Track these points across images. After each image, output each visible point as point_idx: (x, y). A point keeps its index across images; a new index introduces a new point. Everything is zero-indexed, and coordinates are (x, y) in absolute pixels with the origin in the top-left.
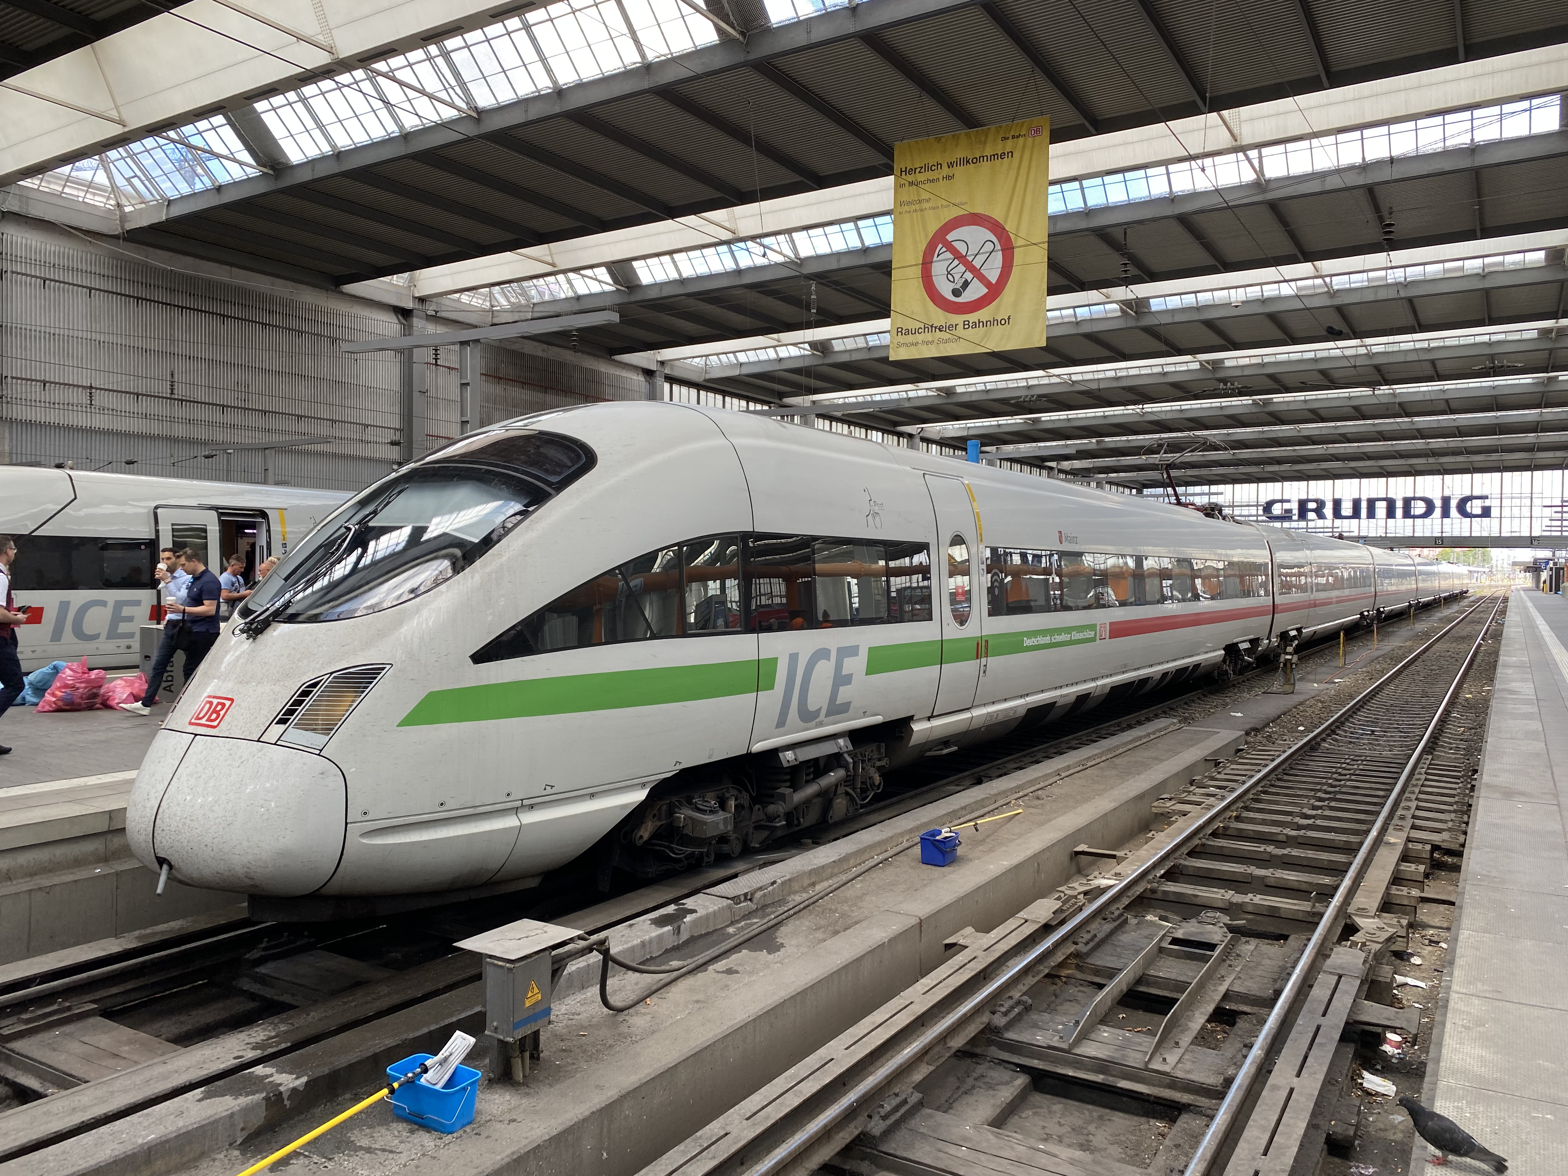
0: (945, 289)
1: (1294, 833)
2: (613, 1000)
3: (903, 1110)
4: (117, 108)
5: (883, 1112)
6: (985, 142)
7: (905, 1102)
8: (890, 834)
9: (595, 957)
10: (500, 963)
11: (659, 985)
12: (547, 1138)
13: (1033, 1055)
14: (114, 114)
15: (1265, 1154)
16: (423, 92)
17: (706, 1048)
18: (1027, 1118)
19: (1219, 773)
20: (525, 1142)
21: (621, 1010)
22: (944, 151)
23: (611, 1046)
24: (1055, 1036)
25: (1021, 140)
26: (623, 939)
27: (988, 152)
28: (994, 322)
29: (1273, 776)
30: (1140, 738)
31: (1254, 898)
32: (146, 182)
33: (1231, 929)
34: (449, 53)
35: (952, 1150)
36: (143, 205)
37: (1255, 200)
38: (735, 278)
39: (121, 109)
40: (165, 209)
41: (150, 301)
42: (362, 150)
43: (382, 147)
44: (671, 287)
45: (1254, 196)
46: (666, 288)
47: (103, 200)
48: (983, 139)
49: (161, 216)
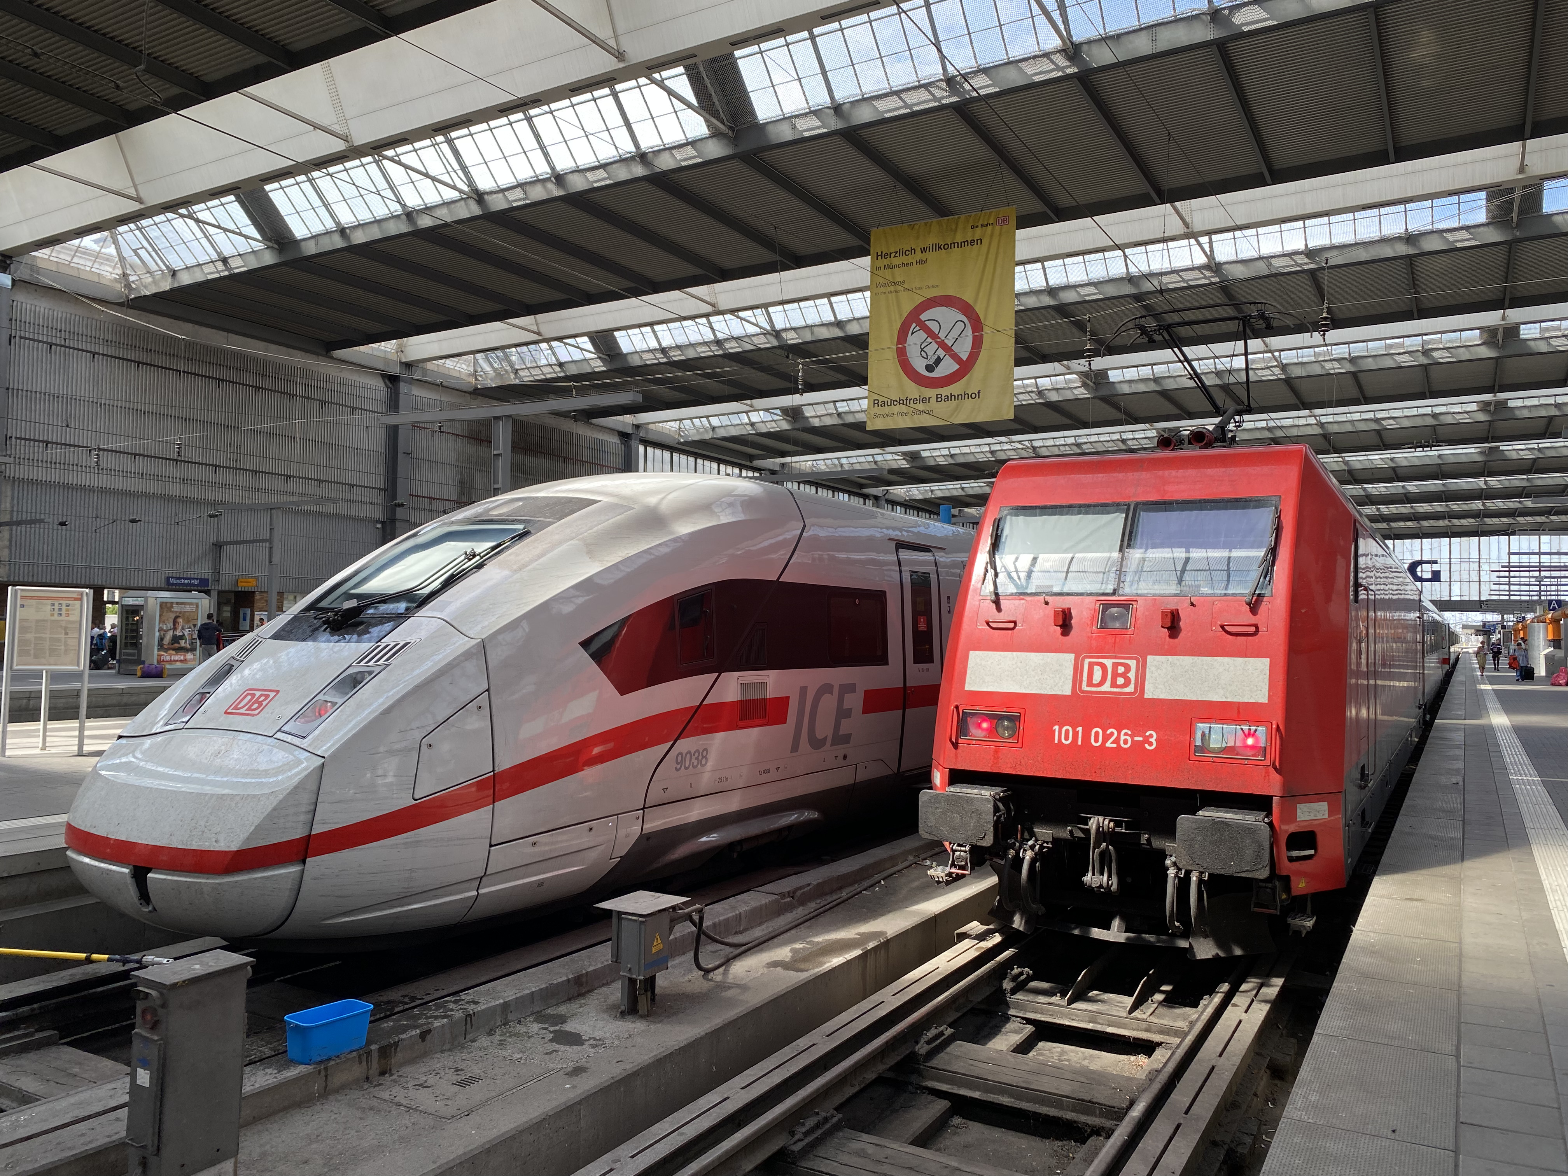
2: (702, 963)
3: (941, 1040)
4: (135, 186)
5: (926, 1038)
6: (956, 230)
7: (943, 1033)
10: (635, 918)
11: (737, 953)
14: (132, 192)
15: (1220, 1057)
16: (427, 175)
21: (710, 970)
22: (918, 238)
25: (989, 228)
27: (959, 239)
28: (965, 396)
32: (153, 254)
34: (452, 140)
36: (148, 275)
37: (1207, 281)
38: (713, 348)
39: (139, 187)
40: (170, 279)
41: (151, 365)
42: (365, 227)
43: (385, 225)
44: (651, 356)
45: (1205, 277)
46: (646, 356)
47: (110, 270)
48: (954, 227)
49: (166, 285)
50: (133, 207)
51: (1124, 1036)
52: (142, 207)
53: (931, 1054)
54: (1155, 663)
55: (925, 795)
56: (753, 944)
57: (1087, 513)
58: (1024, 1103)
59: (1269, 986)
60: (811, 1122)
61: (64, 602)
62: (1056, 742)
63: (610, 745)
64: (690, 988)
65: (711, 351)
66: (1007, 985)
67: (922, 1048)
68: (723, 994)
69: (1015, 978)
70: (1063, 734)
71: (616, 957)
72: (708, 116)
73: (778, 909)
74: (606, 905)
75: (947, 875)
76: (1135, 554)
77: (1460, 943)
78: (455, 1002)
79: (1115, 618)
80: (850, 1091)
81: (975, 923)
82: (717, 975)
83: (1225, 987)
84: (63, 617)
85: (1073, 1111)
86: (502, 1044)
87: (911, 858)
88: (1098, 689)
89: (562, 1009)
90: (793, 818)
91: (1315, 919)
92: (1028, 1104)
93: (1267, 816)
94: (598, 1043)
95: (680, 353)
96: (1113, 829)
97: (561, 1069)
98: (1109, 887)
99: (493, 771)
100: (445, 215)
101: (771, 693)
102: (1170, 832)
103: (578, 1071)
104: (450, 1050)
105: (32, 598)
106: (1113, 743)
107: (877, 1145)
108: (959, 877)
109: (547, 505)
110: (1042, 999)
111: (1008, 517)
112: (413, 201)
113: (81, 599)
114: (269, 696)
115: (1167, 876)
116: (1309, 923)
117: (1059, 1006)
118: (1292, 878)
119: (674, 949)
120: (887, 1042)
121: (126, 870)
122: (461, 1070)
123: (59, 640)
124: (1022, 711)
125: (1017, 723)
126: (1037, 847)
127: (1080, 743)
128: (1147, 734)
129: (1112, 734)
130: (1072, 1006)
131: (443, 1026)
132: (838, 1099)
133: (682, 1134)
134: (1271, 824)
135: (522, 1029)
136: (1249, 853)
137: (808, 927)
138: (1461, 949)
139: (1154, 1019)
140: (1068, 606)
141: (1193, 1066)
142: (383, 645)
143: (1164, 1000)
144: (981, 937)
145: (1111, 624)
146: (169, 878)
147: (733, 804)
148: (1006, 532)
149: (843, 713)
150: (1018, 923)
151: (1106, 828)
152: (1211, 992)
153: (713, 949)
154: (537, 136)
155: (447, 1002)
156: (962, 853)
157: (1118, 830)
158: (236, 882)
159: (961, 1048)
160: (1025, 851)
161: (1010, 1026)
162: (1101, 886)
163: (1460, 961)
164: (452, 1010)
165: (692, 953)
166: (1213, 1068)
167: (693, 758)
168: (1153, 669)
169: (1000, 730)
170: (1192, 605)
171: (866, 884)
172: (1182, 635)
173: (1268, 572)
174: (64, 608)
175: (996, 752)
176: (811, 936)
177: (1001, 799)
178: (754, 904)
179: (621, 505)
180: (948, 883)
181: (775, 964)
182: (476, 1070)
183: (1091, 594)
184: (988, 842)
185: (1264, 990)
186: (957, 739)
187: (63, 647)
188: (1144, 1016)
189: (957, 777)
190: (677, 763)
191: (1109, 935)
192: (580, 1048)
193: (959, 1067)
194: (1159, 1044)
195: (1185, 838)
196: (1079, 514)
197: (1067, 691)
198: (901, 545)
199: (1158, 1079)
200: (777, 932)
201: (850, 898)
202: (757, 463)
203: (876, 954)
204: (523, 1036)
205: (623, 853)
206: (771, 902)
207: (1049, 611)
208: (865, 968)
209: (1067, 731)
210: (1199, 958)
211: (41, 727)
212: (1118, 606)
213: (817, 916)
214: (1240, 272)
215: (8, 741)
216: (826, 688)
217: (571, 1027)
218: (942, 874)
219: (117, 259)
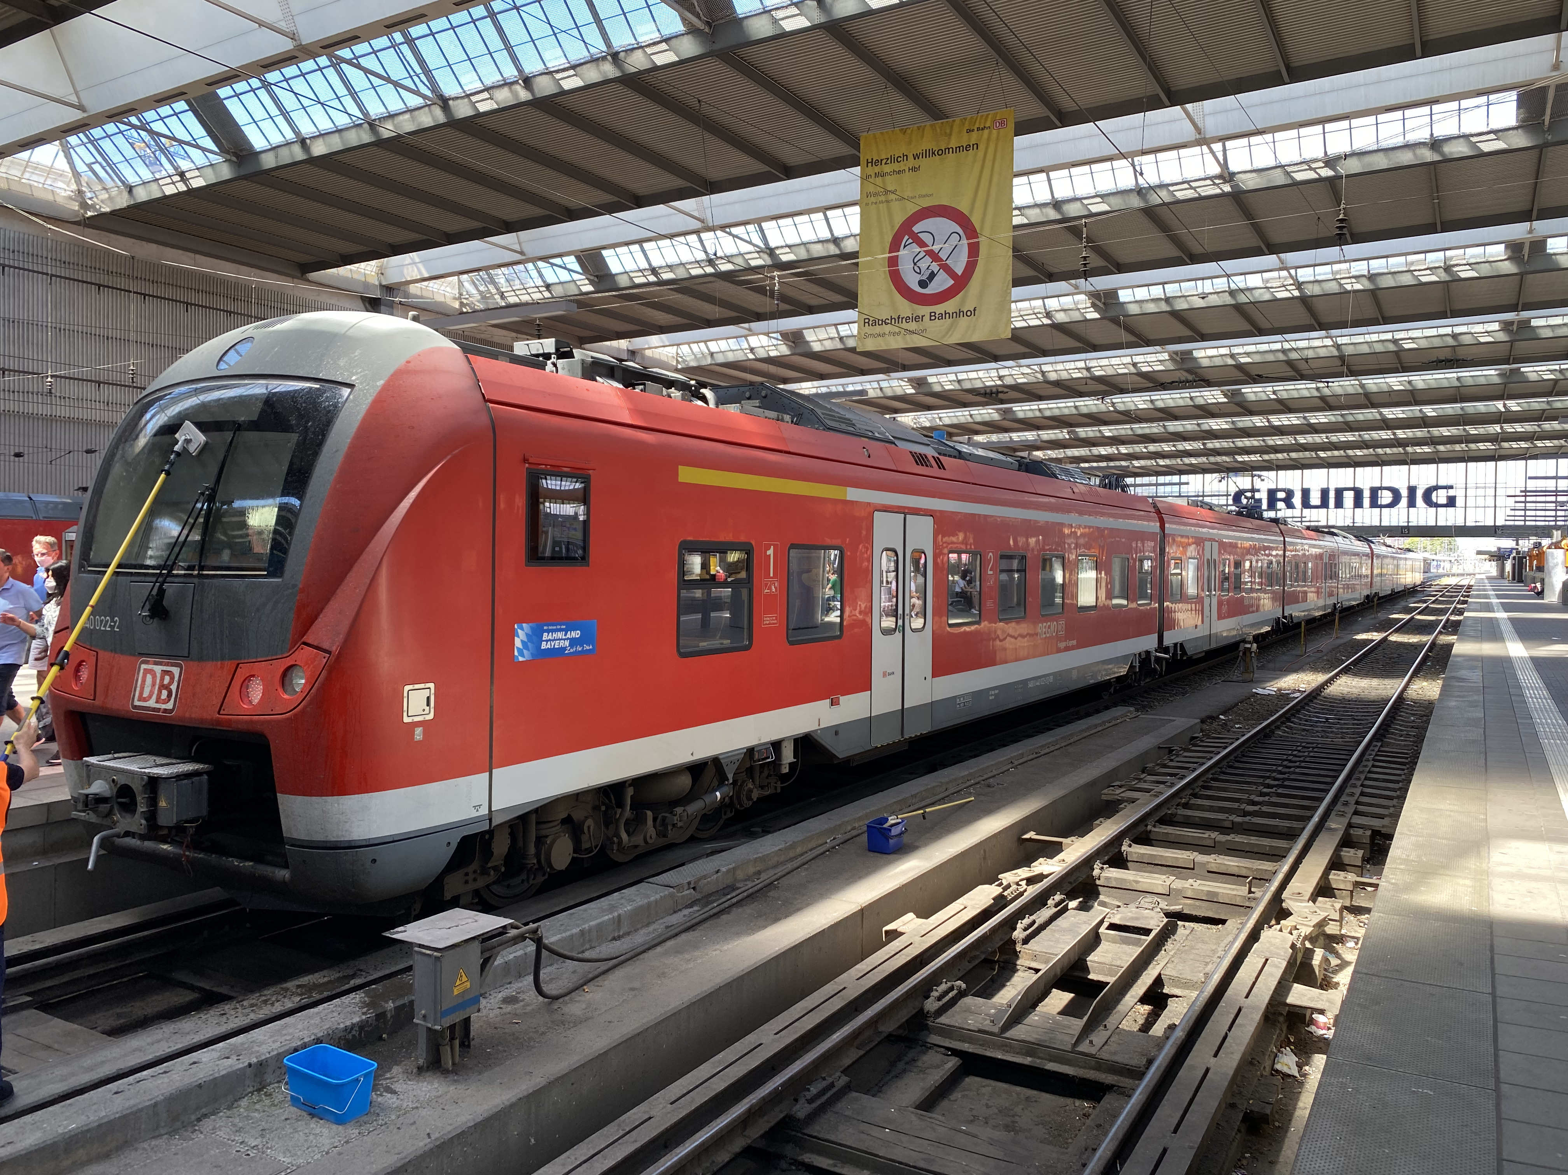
0: (912, 281)
1: (1239, 819)
2: (545, 988)
3: (828, 1095)
4: (76, 93)
5: (808, 1095)
6: (950, 134)
7: (832, 1085)
8: (838, 823)
9: (531, 947)
10: (428, 952)
11: (596, 973)
12: (472, 1124)
13: (963, 1039)
14: (73, 99)
15: (1175, 1131)
16: (388, 80)
17: (638, 1034)
18: (956, 1101)
19: (1172, 760)
20: (450, 1128)
21: (556, 998)
22: (910, 143)
23: (543, 1033)
24: (986, 1020)
25: (986, 132)
26: (562, 928)
27: (953, 144)
28: (959, 313)
29: (1225, 763)
30: (1096, 726)
31: (1194, 884)
32: (108, 168)
33: (1168, 915)
34: (414, 40)
35: (876, 1132)
36: (103, 192)
37: (1220, 192)
38: (705, 267)
39: (81, 94)
40: (126, 195)
41: (113, 288)
42: (326, 137)
43: (346, 135)
44: (640, 276)
45: (1218, 188)
46: (635, 277)
47: (64, 186)
48: (948, 131)
49: (123, 202)
50: (75, 115)
52: (85, 115)
65: (703, 270)
66: (931, 1005)
67: (802, 1110)
69: (941, 997)
73: (672, 906)
81: (911, 917)
82: (567, 1004)
95: (671, 273)
112: (375, 109)
117: (990, 1034)
130: (1007, 1034)
139: (1103, 1054)
153: (563, 969)
159: (855, 1104)
161: (927, 1060)
165: (529, 980)
166: (1165, 1150)
188: (1092, 1051)
206: (665, 898)
214: (1252, 183)
219: (70, 175)
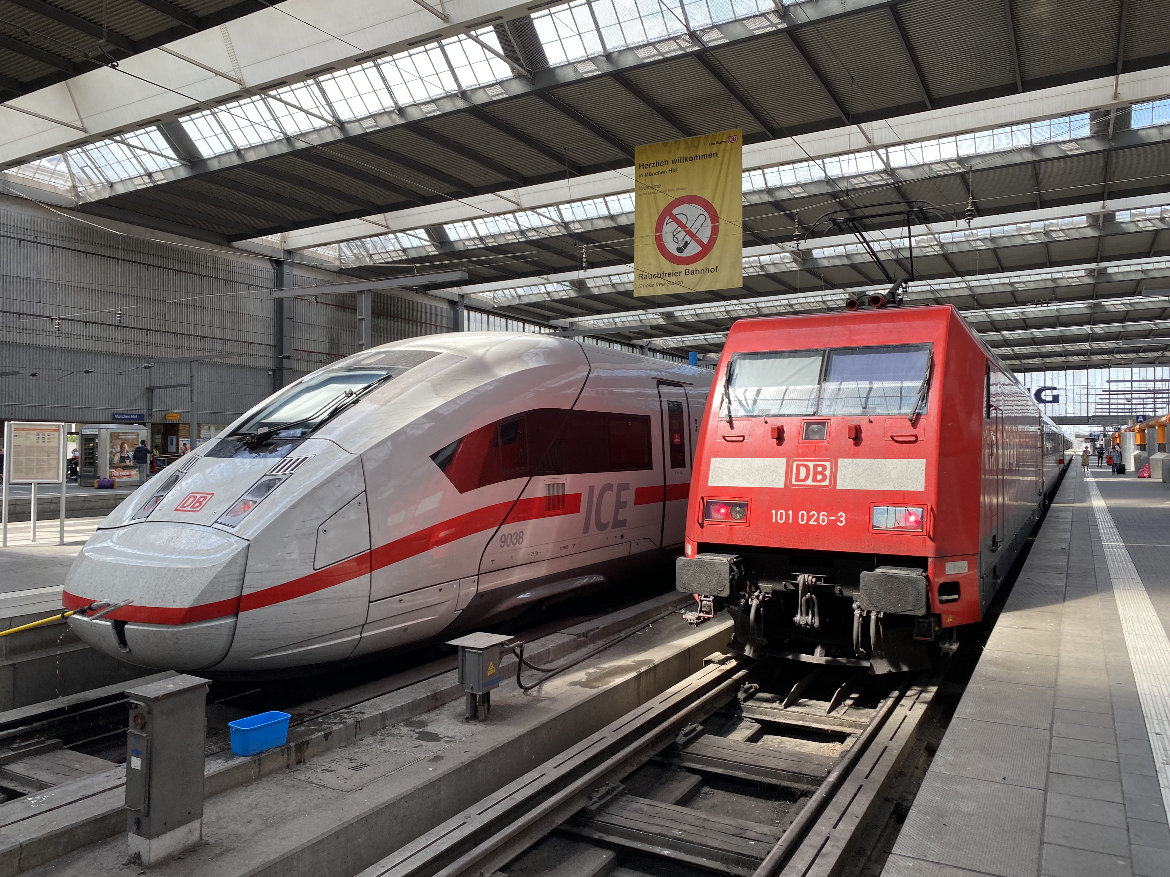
2: (522, 683)
3: (693, 734)
4: (81, 120)
5: (683, 733)
6: (698, 146)
7: (695, 729)
10: (474, 650)
11: (548, 676)
14: (78, 124)
15: (891, 740)
16: (301, 109)
21: (529, 688)
22: (670, 152)
25: (723, 145)
27: (700, 153)
28: (706, 270)
32: (95, 170)
34: (320, 82)
36: (92, 187)
37: (885, 182)
38: (518, 237)
39: (84, 120)
40: (108, 190)
41: (96, 255)
42: (256, 149)
43: (270, 147)
44: (471, 243)
45: (883, 179)
46: (468, 243)
47: (63, 183)
48: (696, 144)
49: (106, 194)
50: (80, 135)
51: (824, 730)
52: (87, 135)
53: (687, 744)
54: (844, 464)
55: (680, 561)
56: (559, 669)
57: (794, 357)
58: (753, 776)
59: (927, 692)
60: (603, 790)
61: (46, 433)
62: (774, 521)
63: (453, 530)
64: (514, 701)
65: (517, 238)
66: (741, 695)
67: (681, 739)
68: (539, 705)
69: (746, 691)
70: (779, 516)
71: (462, 679)
72: (512, 63)
73: (576, 646)
74: (454, 642)
75: (697, 618)
76: (831, 386)
77: (1058, 657)
78: (348, 713)
79: (815, 432)
80: (630, 769)
81: (718, 654)
82: (534, 692)
83: (896, 693)
84: (46, 444)
85: (788, 781)
86: (382, 742)
87: (670, 608)
88: (804, 483)
89: (424, 717)
90: (585, 581)
91: (958, 644)
92: (756, 777)
93: (924, 572)
94: (451, 739)
95: (493, 240)
96: (815, 583)
97: (425, 757)
98: (812, 624)
99: (370, 549)
100: (315, 140)
101: (568, 491)
102: (855, 584)
103: (437, 758)
104: (345, 746)
105: (23, 430)
106: (814, 521)
107: (650, 805)
108: (706, 620)
109: (403, 357)
110: (766, 705)
111: (738, 360)
112: (291, 130)
113: (58, 430)
114: (206, 497)
115: (854, 615)
116: (955, 647)
117: (778, 709)
118: (942, 615)
119: (502, 675)
120: (656, 735)
121: (109, 624)
122: (354, 759)
123: (43, 461)
124: (749, 500)
125: (746, 509)
126: (761, 597)
127: (790, 522)
128: (839, 515)
129: (814, 515)
130: (788, 709)
131: (340, 730)
132: (622, 775)
133: (513, 798)
134: (927, 577)
135: (396, 731)
136: (911, 598)
137: (598, 658)
138: (1058, 660)
139: (845, 717)
140: (781, 424)
141: (873, 746)
142: (288, 460)
143: (853, 704)
144: (722, 662)
145: (812, 437)
146: (141, 628)
147: (542, 571)
148: (737, 371)
149: (620, 505)
150: (748, 651)
151: (810, 582)
152: (886, 697)
153: (530, 674)
154: (384, 79)
155: (342, 713)
156: (708, 602)
157: (819, 583)
158: (189, 630)
159: (709, 739)
160: (752, 599)
161: (743, 724)
162: (807, 624)
163: (1057, 669)
164: (346, 718)
165: (516, 677)
166: (886, 747)
167: (513, 538)
168: (843, 468)
169: (733, 514)
170: (870, 422)
171: (639, 627)
172: (863, 444)
173: (924, 397)
174: (46, 437)
175: (731, 529)
176: (600, 664)
177: (734, 563)
178: (559, 642)
179: (456, 356)
180: (698, 624)
181: (574, 684)
182: (365, 759)
183: (798, 415)
184: (726, 593)
185: (923, 695)
186: (703, 521)
187: (46, 466)
188: (839, 715)
189: (703, 548)
190: (502, 542)
191: (813, 659)
192: (437, 743)
193: (707, 752)
194: (849, 734)
195: (866, 588)
196: (789, 357)
197: (781, 484)
198: (661, 382)
199: (848, 756)
200: (574, 662)
201: (627, 637)
202: (553, 322)
203: (647, 676)
204: (397, 736)
205: (464, 607)
206: (571, 641)
207: (768, 428)
208: (639, 686)
209: (781, 514)
210: (877, 673)
211: (32, 525)
212: (817, 423)
213: (603, 650)
214: (908, 175)
215: (8, 535)
216: (608, 487)
217: (431, 728)
218: (694, 618)
219: (68, 175)
